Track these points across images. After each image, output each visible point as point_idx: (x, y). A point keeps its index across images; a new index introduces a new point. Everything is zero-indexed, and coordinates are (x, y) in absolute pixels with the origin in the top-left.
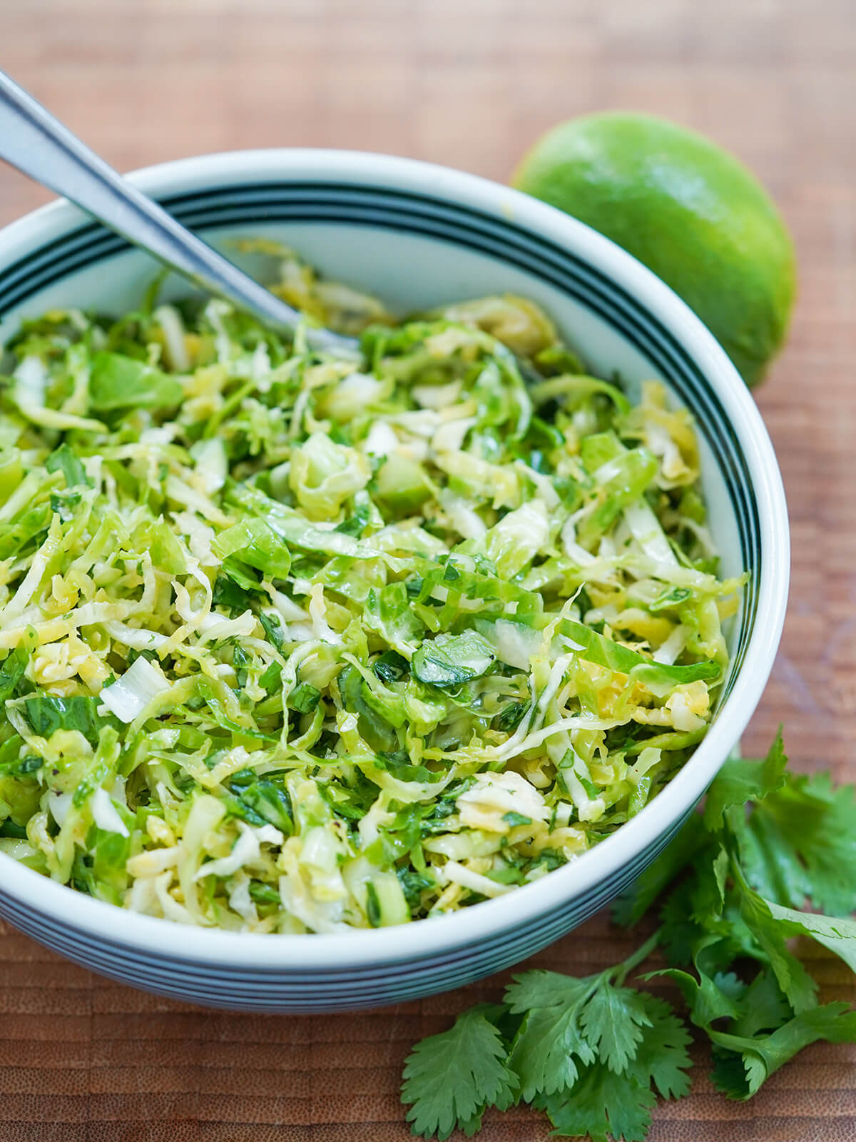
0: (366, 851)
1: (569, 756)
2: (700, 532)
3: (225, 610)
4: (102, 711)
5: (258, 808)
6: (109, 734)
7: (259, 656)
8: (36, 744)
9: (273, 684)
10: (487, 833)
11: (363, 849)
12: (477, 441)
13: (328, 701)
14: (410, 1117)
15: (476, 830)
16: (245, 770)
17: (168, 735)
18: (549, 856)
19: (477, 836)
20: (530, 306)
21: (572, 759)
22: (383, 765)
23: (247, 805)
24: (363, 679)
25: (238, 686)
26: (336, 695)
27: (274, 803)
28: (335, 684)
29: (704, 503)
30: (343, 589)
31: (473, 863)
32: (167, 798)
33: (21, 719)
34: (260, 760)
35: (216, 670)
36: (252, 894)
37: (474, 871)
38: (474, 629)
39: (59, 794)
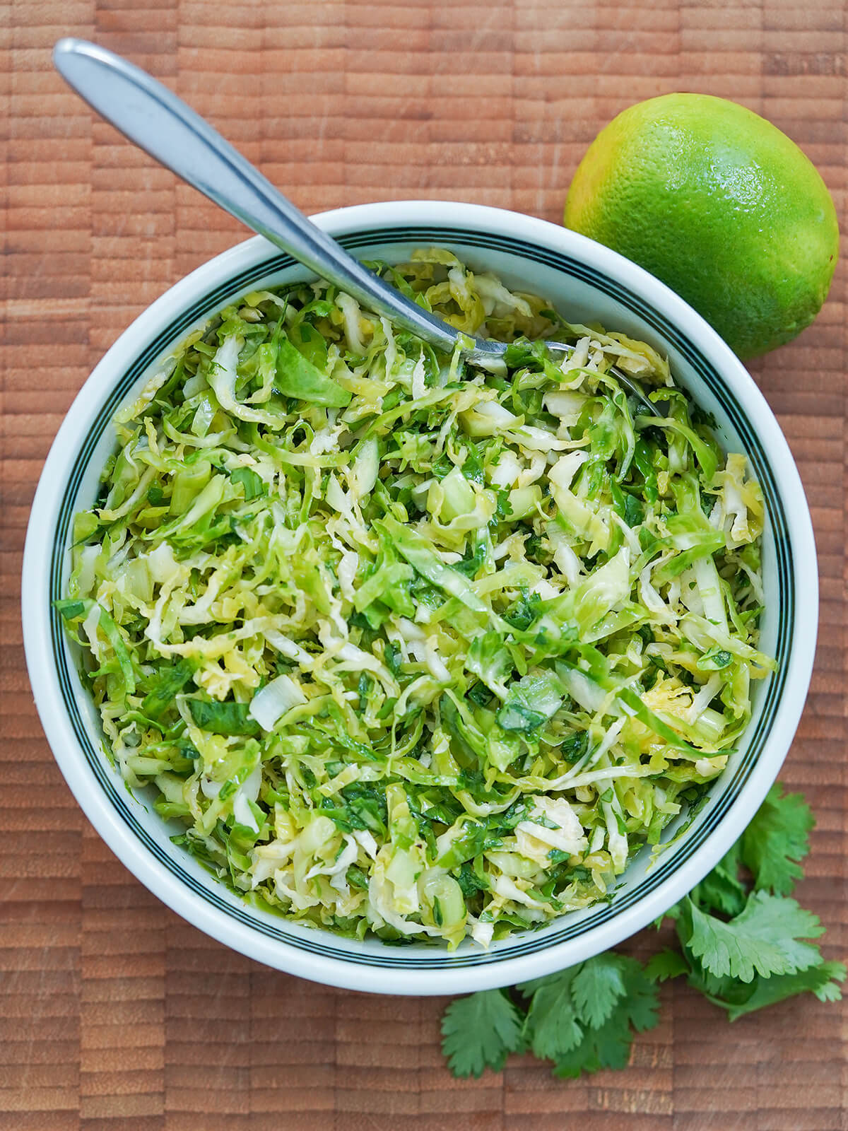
0: (441, 860)
1: (609, 793)
2: (754, 578)
3: (358, 629)
4: (249, 718)
5: (361, 815)
6: (253, 746)
7: (379, 682)
8: (196, 736)
9: (388, 708)
10: (532, 862)
11: (438, 858)
12: (586, 477)
13: (430, 715)
14: (443, 1043)
15: (526, 858)
16: (355, 782)
17: (299, 742)
18: (580, 871)
19: (526, 864)
20: (650, 351)
21: (611, 797)
22: (464, 786)
23: (353, 813)
24: (457, 711)
25: (359, 708)
26: (437, 713)
27: (374, 815)
28: (437, 701)
29: (761, 557)
30: (454, 622)
31: (519, 882)
32: (293, 788)
33: (187, 708)
34: (368, 774)
35: (344, 697)
36: (347, 877)
37: (517, 887)
38: (554, 669)
39: (209, 781)
